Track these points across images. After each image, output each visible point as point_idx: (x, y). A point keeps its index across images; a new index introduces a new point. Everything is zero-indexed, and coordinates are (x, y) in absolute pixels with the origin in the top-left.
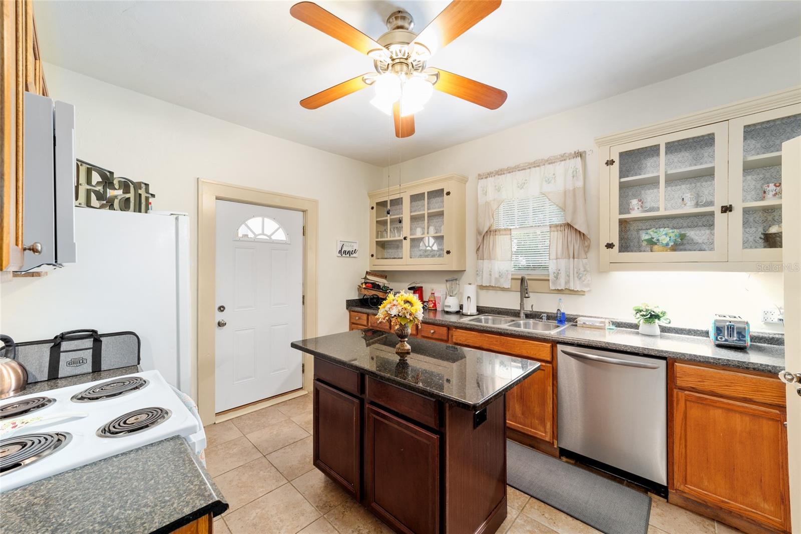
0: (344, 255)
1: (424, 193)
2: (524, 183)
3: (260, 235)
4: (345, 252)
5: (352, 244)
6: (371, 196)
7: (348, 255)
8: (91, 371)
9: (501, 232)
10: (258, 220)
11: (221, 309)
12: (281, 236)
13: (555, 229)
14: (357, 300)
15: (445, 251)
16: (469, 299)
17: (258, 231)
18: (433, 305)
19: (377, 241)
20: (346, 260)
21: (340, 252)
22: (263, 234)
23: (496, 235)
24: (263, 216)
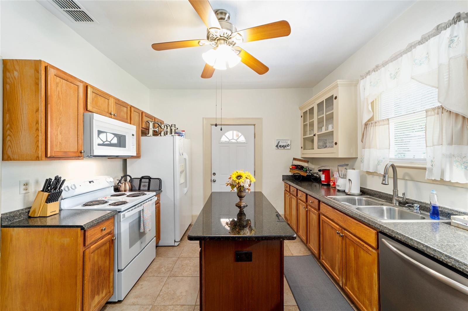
0: (280, 148)
1: (324, 101)
2: (397, 72)
3: (232, 139)
4: (280, 146)
5: (286, 141)
6: (301, 109)
7: (282, 148)
8: (147, 189)
9: (380, 123)
10: (231, 132)
11: (214, 174)
12: (242, 139)
13: (433, 113)
14: (290, 175)
15: (334, 143)
16: (350, 181)
17: (230, 138)
18: (333, 183)
19: (303, 138)
20: (281, 151)
21: (277, 146)
22: (233, 139)
23: (376, 126)
24: (233, 130)
